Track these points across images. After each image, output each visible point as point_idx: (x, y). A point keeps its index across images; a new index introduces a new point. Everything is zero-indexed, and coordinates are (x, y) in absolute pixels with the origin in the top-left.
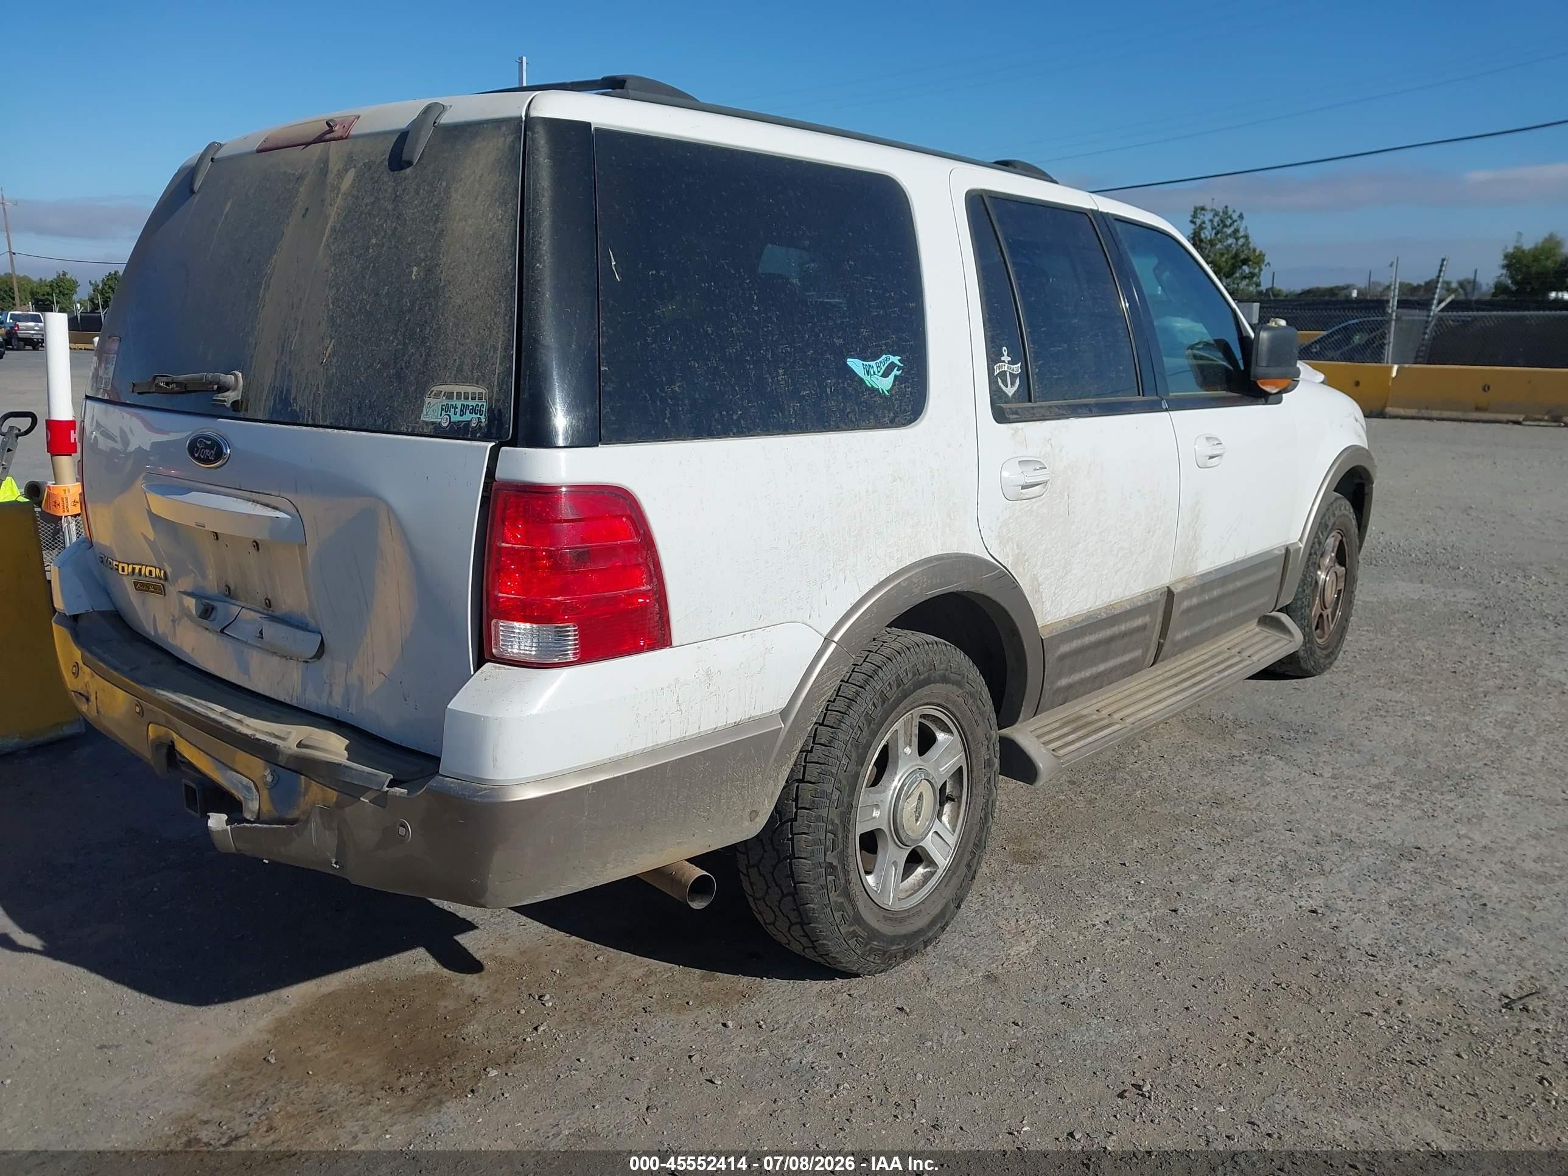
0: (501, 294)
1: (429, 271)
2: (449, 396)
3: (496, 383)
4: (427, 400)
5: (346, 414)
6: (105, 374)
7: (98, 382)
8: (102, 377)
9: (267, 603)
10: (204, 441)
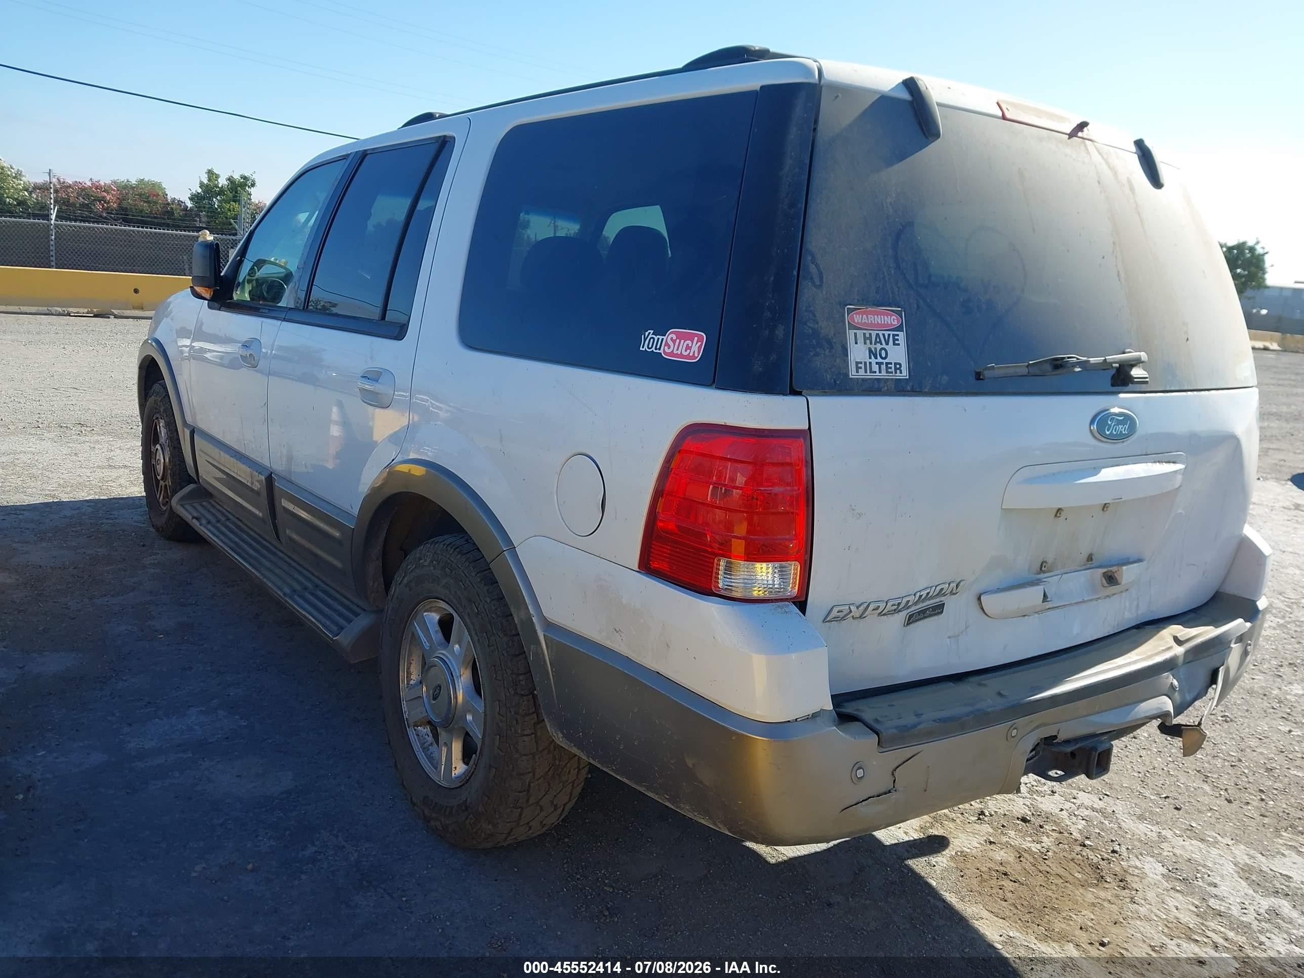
6: (876, 358)
7: (854, 369)
8: (865, 363)
9: (1090, 558)
10: (1116, 418)
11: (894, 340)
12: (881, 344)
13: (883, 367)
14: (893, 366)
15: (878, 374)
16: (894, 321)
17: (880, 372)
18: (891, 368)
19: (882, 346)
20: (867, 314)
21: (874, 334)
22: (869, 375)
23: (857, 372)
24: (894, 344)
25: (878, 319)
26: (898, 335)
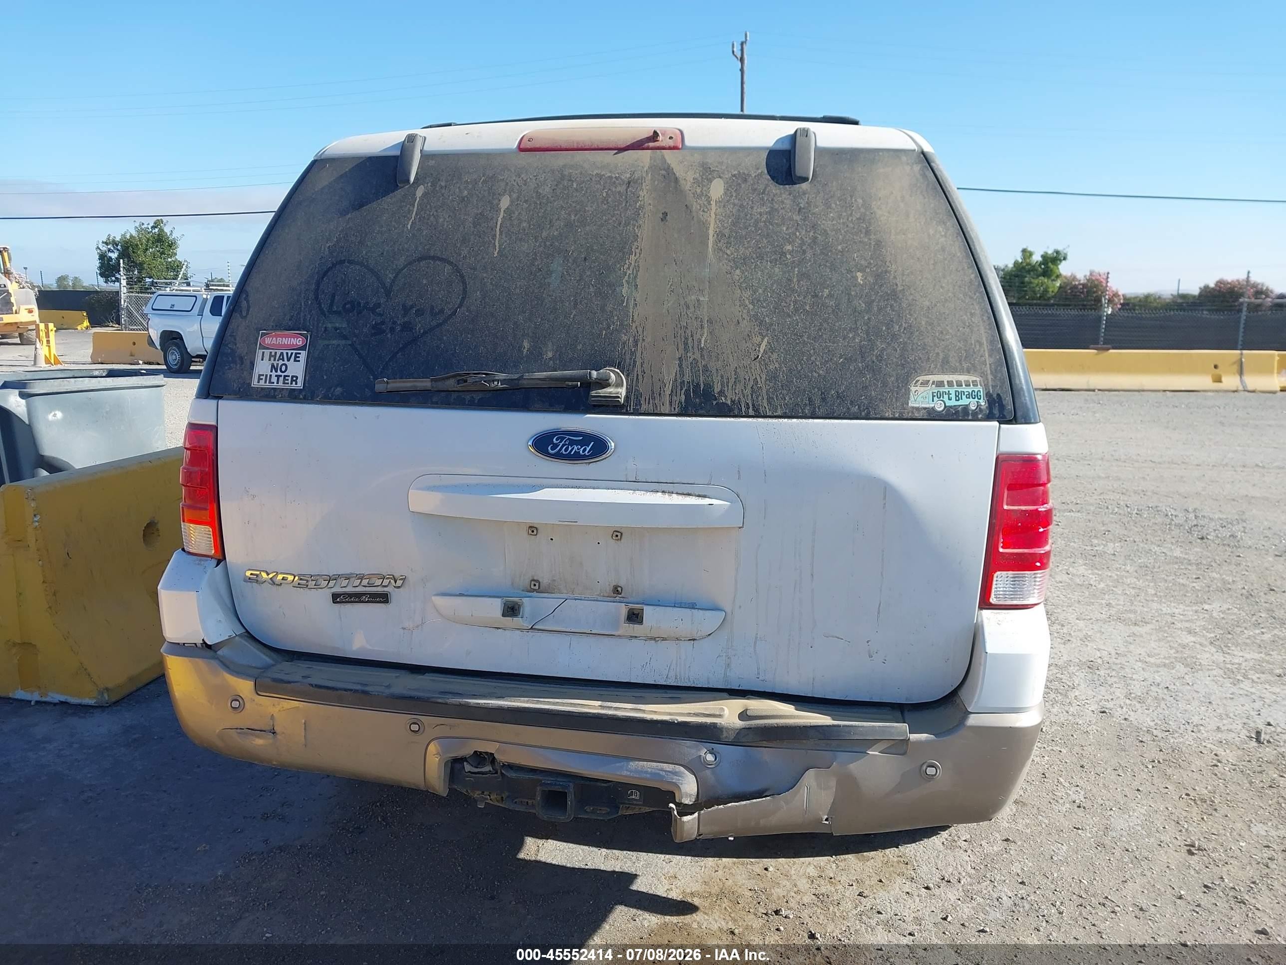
0: (971, 298)
1: (878, 276)
2: (940, 384)
3: (989, 372)
4: (913, 389)
5: (806, 405)
6: (276, 371)
7: (256, 380)
8: (267, 375)
9: (617, 590)
10: (568, 437)
11: (296, 357)
13: (281, 379)
14: (290, 378)
15: (275, 384)
16: (299, 342)
17: (278, 383)
18: (288, 380)
19: (283, 362)
20: (277, 336)
21: (279, 352)
22: (268, 385)
23: (258, 382)
24: (295, 361)
25: (285, 341)
26: (300, 354)
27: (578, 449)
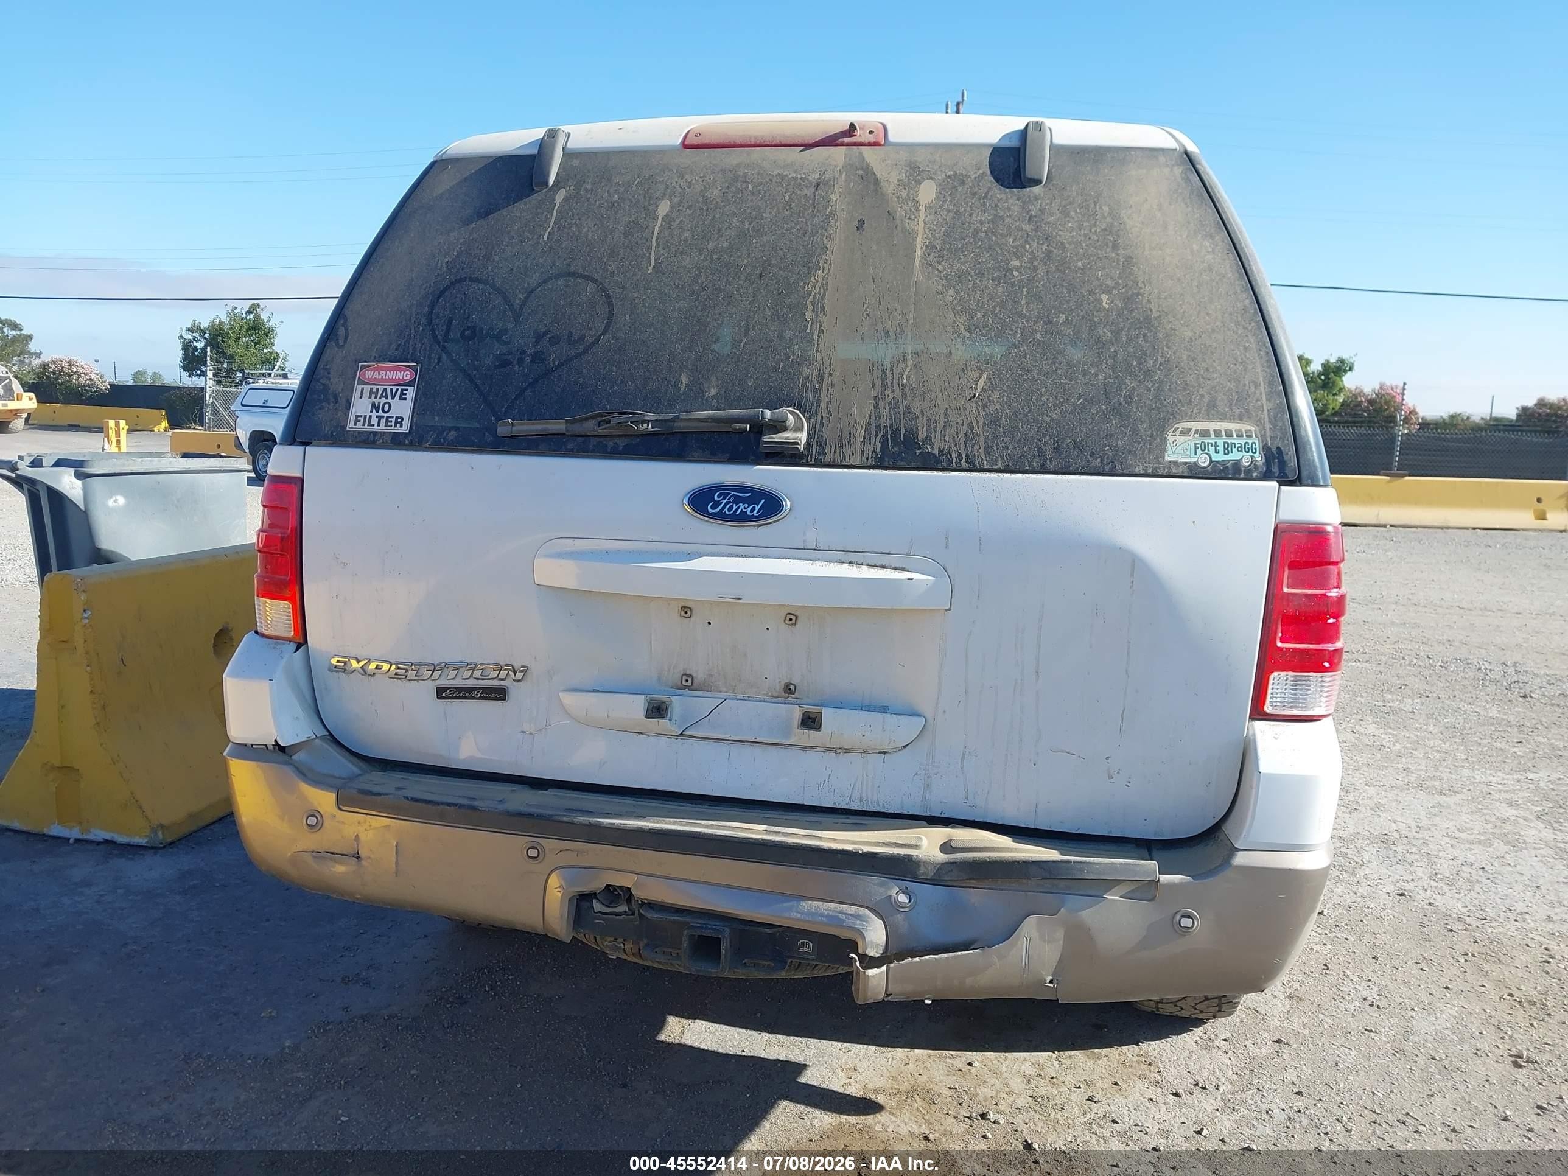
0: (1245, 328)
1: (1128, 300)
2: (1205, 433)
3: (1267, 419)
4: (1170, 438)
5: (1034, 456)
6: (378, 412)
7: (353, 422)
8: (365, 416)
9: (789, 689)
10: (732, 493)
11: (402, 394)
12: (387, 398)
13: (383, 421)
14: (393, 420)
15: (376, 427)
16: (407, 376)
17: (379, 425)
18: (391, 422)
19: (387, 401)
20: (379, 369)
21: (381, 388)
22: (367, 428)
23: (355, 424)
24: (401, 398)
25: (390, 375)
26: (407, 390)
27: (745, 508)
